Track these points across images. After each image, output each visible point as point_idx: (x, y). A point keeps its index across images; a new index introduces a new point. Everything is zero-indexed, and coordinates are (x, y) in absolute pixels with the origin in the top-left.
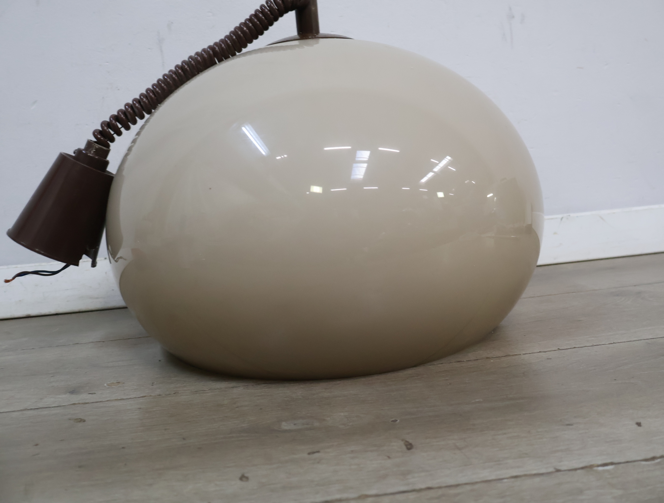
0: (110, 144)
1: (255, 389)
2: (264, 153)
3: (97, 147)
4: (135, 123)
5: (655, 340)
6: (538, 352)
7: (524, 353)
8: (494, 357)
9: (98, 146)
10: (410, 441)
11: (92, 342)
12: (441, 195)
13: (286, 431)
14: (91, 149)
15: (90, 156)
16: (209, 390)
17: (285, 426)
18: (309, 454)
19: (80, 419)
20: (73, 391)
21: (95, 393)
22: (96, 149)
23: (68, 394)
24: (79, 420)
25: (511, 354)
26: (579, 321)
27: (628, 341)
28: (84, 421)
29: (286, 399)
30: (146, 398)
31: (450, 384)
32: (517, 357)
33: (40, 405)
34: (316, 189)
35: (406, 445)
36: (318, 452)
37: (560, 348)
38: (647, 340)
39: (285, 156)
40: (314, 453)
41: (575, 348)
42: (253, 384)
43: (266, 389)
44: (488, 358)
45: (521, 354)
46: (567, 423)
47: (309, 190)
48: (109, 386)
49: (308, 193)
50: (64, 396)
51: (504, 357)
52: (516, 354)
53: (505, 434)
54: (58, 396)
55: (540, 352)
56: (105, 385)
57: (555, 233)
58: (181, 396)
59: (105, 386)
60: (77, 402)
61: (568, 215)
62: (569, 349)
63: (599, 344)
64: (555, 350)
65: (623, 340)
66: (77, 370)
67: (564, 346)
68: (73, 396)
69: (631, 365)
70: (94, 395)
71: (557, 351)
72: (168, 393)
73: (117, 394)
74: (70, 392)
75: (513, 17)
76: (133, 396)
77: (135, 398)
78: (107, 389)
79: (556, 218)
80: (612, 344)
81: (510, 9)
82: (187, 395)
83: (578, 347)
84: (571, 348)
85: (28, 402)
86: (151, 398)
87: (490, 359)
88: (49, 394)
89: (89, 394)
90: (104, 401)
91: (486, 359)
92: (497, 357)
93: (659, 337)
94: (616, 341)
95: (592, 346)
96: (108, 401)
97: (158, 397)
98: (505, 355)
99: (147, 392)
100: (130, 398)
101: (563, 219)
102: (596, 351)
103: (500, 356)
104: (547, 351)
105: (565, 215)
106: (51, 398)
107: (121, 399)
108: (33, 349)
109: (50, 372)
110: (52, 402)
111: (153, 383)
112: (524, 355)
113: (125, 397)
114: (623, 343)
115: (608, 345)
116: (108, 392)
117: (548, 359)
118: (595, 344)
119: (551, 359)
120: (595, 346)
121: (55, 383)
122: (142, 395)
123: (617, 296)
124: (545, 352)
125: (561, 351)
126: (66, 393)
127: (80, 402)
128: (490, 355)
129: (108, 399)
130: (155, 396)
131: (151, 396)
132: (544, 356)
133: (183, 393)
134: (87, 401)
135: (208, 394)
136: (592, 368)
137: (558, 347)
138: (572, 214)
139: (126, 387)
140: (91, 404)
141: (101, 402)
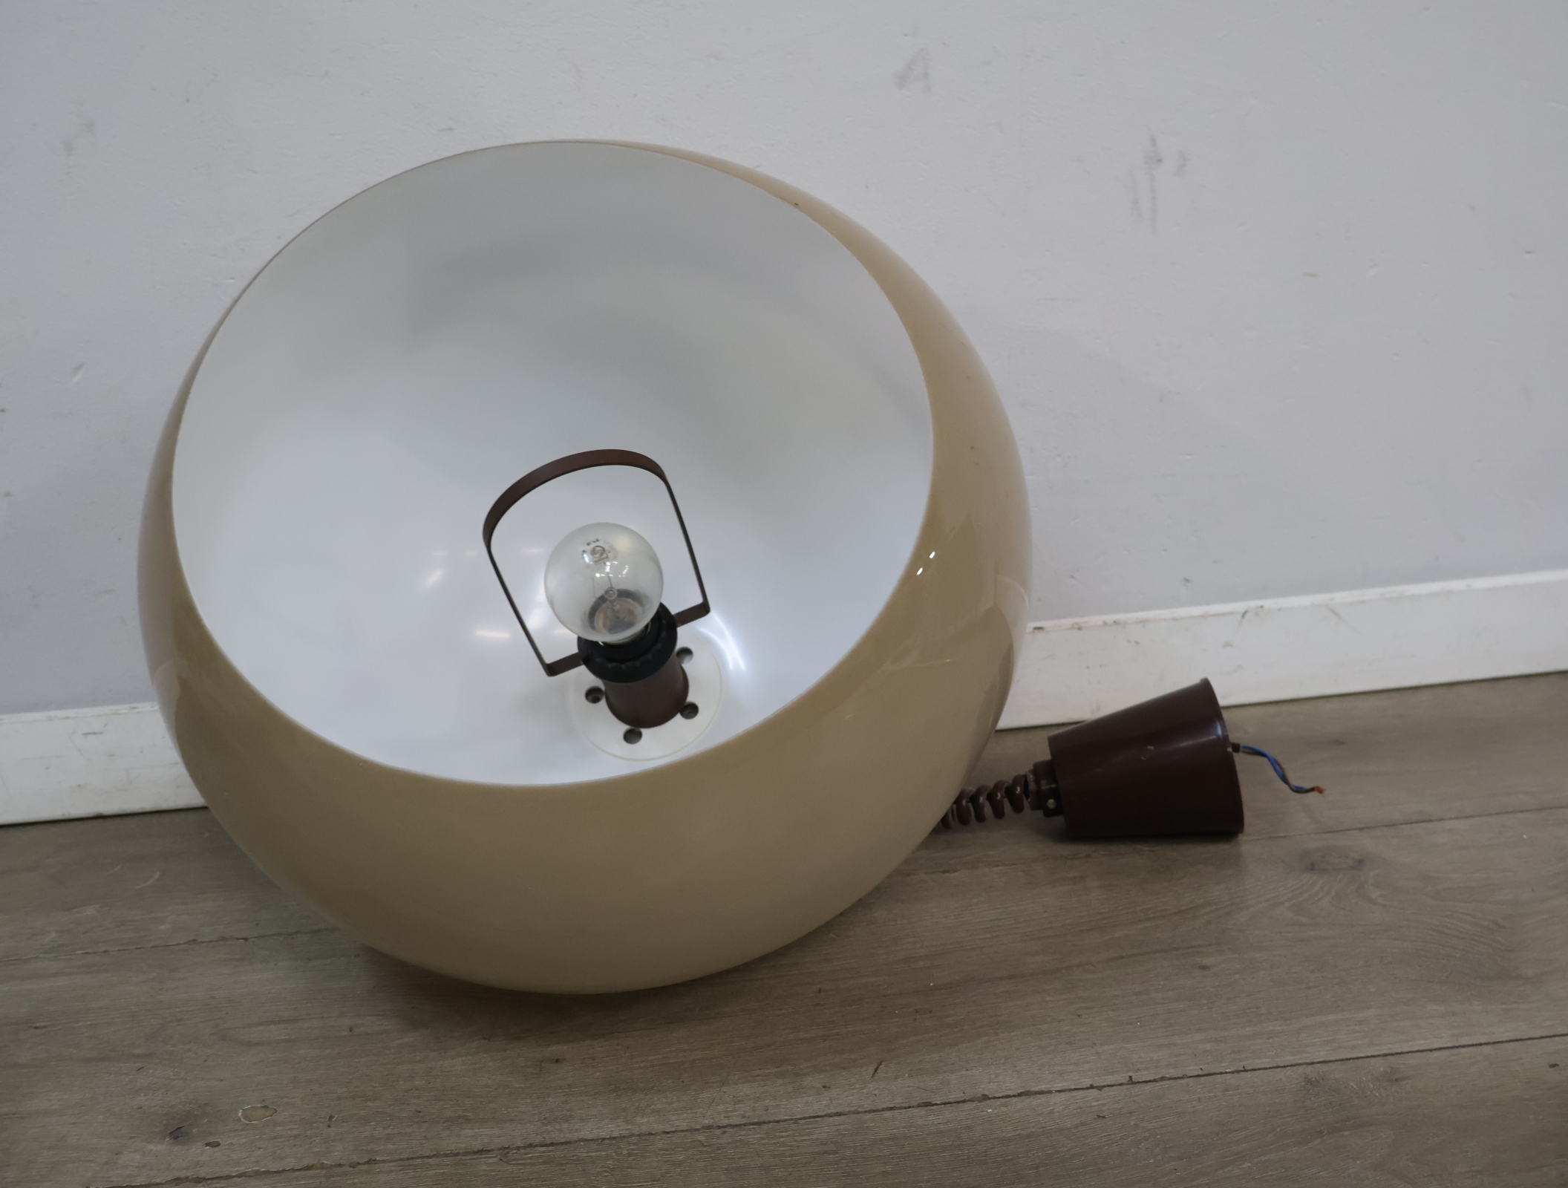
5: (1325, 1068)
6: (1087, 1088)
7: (1059, 1086)
8: (997, 1095)
11: (223, 939)
16: (434, 1156)
20: (177, 1134)
21: (218, 1145)
23: (168, 1139)
25: (1033, 1089)
26: (1205, 968)
30: (312, 1172)
32: (1042, 1099)
33: (116, 1177)
37: (1137, 1077)
38: (1309, 1069)
41: (1163, 1079)
44: (985, 1098)
45: (1050, 1092)
48: (245, 1118)
50: (159, 1148)
51: (1017, 1099)
52: (1043, 1087)
54: (151, 1147)
55: (1092, 1087)
56: (240, 1114)
58: (378, 1173)
59: (239, 1119)
60: (183, 1174)
61: (1259, 603)
62: (1150, 1081)
63: (1212, 1072)
64: (1121, 1085)
65: (1265, 1062)
66: (189, 1050)
67: (1145, 1072)
68: (176, 1149)
69: (1247, 1165)
70: (216, 1149)
71: (1125, 1087)
72: (355, 1159)
73: (260, 1152)
74: (171, 1134)
75: (1160, 161)
76: (289, 1163)
77: (293, 1170)
78: (242, 1130)
79: (1232, 613)
80: (1238, 1072)
81: (1153, 142)
82: (391, 1171)
83: (1170, 1079)
84: (1155, 1081)
85: (91, 1161)
86: (324, 1172)
87: (988, 1102)
88: (132, 1138)
89: (207, 1145)
90: (233, 1174)
91: (980, 1102)
92: (1002, 1097)
93: (1338, 1058)
94: (1249, 1064)
95: (1199, 1076)
96: (240, 1176)
97: (337, 1170)
98: (1019, 1092)
99: (316, 1149)
100: (284, 1171)
101: (1247, 616)
102: (1199, 1099)
103: (1011, 1093)
104: (1105, 1084)
105: (1254, 604)
106: (135, 1152)
107: (268, 1173)
108: (106, 952)
109: (137, 1051)
110: (138, 1167)
111: (331, 1117)
112: (1057, 1093)
113: (273, 1167)
114: (1261, 1071)
115: (1229, 1076)
116: (244, 1140)
117: (1099, 1116)
118: (1207, 1069)
119: (1103, 1117)
120: (1202, 1079)
121: (145, 1096)
122: (306, 1162)
123: (1312, 868)
124: (1100, 1088)
125: (1135, 1090)
126: (165, 1139)
127: (189, 1174)
128: (991, 1089)
129: (242, 1169)
130: (332, 1166)
131: (323, 1166)
132: (1094, 1106)
133: (384, 1161)
134: (202, 1173)
135: (431, 1173)
136: (1173, 1165)
137: (1130, 1074)
138: (1269, 603)
139: (279, 1128)
140: (209, 1182)
141: (228, 1177)
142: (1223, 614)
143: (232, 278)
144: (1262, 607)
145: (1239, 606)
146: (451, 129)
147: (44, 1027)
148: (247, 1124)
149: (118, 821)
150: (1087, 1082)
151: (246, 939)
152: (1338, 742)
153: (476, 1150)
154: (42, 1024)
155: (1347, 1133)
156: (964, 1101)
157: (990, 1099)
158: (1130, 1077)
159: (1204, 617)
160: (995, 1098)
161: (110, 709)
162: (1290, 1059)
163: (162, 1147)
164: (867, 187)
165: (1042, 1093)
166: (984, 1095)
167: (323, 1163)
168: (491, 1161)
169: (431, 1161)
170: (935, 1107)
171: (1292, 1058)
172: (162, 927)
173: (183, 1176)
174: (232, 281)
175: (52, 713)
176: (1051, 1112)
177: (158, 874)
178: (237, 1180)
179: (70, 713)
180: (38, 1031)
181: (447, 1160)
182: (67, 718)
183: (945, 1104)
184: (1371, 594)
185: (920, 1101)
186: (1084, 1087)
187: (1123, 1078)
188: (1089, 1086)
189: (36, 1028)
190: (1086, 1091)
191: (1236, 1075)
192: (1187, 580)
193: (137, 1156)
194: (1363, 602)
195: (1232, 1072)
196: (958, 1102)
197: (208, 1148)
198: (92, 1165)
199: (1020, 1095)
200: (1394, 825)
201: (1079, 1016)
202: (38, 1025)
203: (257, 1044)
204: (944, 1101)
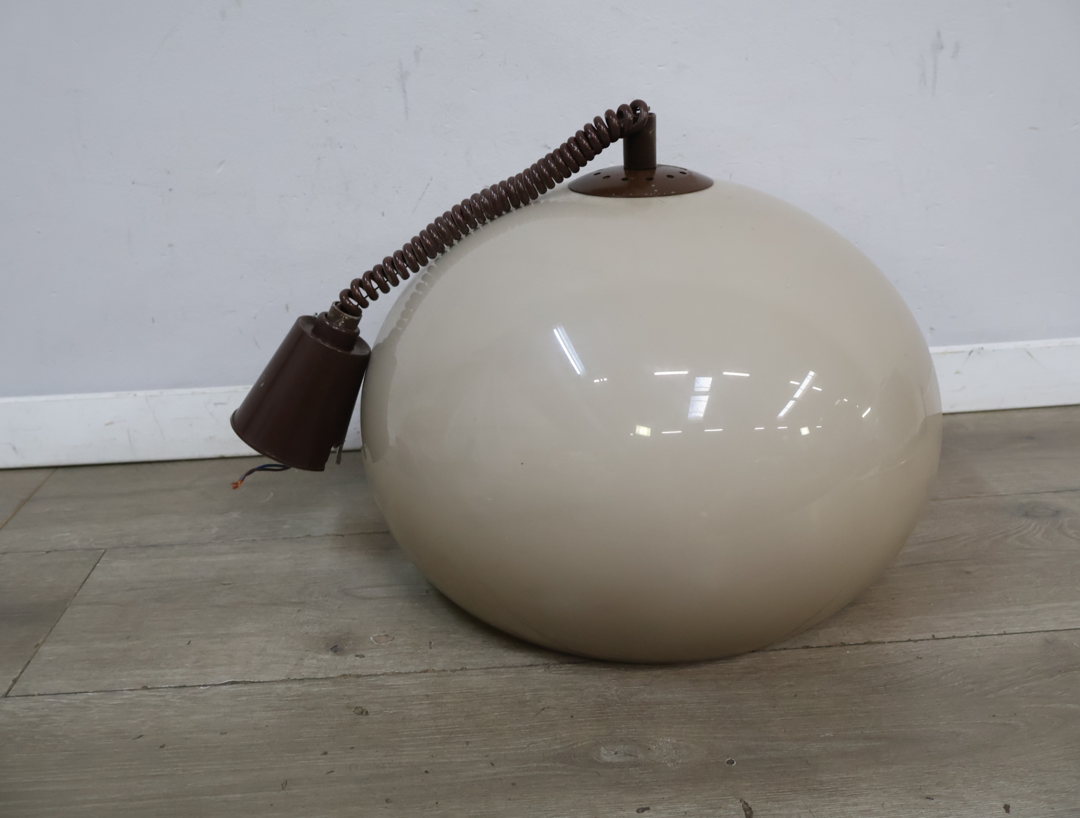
0: (363, 310)
1: (559, 674)
2: (579, 373)
3: (347, 318)
4: (396, 283)
5: (1057, 634)
6: (907, 641)
7: (889, 639)
8: (851, 643)
9: (347, 316)
10: (750, 803)
11: (328, 535)
12: (805, 431)
13: (607, 765)
14: (338, 320)
15: (335, 330)
16: (502, 667)
17: (606, 755)
18: (638, 811)
19: (360, 707)
20: (335, 650)
21: (364, 656)
22: (345, 321)
23: (330, 652)
24: (360, 709)
25: (873, 640)
26: (968, 573)
27: (1023, 633)
28: (367, 713)
29: (599, 700)
30: (427, 674)
31: (795, 696)
32: (880, 646)
33: (305, 673)
34: (643, 431)
35: (745, 810)
36: (648, 809)
37: (937, 635)
38: (1047, 634)
39: (605, 379)
40: (643, 810)
41: (954, 637)
42: (555, 662)
43: (573, 676)
44: (843, 645)
45: (884, 643)
46: (928, 794)
47: (634, 430)
48: (376, 641)
49: (632, 434)
50: (327, 657)
51: (864, 646)
52: (879, 639)
53: (856, 805)
54: (321, 656)
55: (910, 640)
56: (372, 639)
57: (957, 373)
58: (470, 675)
59: (372, 642)
60: (347, 672)
61: (980, 345)
62: (946, 638)
63: (985, 634)
64: (928, 640)
65: (1017, 630)
66: (327, 601)
67: (942, 633)
68: (337, 658)
69: (1017, 688)
70: (363, 659)
71: (931, 641)
72: (454, 668)
73: (392, 661)
74: (331, 649)
75: (942, 48)
76: (411, 668)
77: (415, 672)
78: (377, 648)
79: (962, 352)
80: (1001, 634)
81: (939, 34)
82: (478, 675)
83: (959, 637)
84: (949, 638)
85: (287, 663)
86: (436, 674)
87: (846, 647)
88: (307, 651)
89: (357, 656)
90: (379, 674)
91: (841, 646)
92: (854, 644)
93: (1064, 628)
94: (1008, 630)
95: (976, 636)
96: (384, 674)
97: (443, 673)
98: (865, 642)
99: (427, 661)
100: (410, 673)
101: (972, 354)
102: (979, 650)
103: (859, 642)
104: (918, 639)
105: (977, 346)
106: (312, 659)
107: (399, 673)
108: (253, 540)
109: (293, 600)
110: (316, 668)
111: (430, 643)
112: (889, 644)
113: (403, 670)
114: (1016, 635)
115: (996, 637)
116: (379, 654)
117: (918, 658)
118: (981, 632)
119: (921, 658)
120: (980, 638)
121: (308, 626)
122: (423, 668)
123: (1026, 515)
124: (916, 641)
125: (936, 643)
126: (328, 651)
127: (350, 672)
128: (845, 639)
129: (384, 671)
130: (439, 671)
131: (434, 671)
132: (914, 651)
133: (471, 669)
134: (359, 672)
135: (503, 677)
136: (970, 686)
137: (933, 634)
138: (987, 346)
139: (399, 648)
140: (365, 677)
141: (376, 675)
142: (956, 352)
143: (326, 107)
144: (982, 348)
145: (968, 348)
146: (476, 11)
147: (229, 584)
148: (378, 645)
149: (234, 461)
150: (907, 638)
151: (342, 536)
152: (1030, 437)
153: (528, 665)
154: (228, 582)
155: (1076, 672)
156: (830, 646)
157: (847, 645)
158: (933, 636)
159: (945, 353)
160: (850, 645)
161: (231, 388)
162: (1033, 628)
163: (328, 656)
164: (746, 59)
165: (879, 643)
166: (842, 643)
167: (433, 669)
168: (540, 671)
169: (502, 670)
170: (813, 649)
171: (1034, 627)
172: (285, 527)
173: (347, 673)
174: (325, 108)
175: (195, 390)
176: (887, 654)
177: (272, 494)
178: (381, 677)
179: (207, 390)
180: (226, 587)
181: (512, 670)
182: (204, 393)
183: (819, 647)
184: (1054, 342)
185: (802, 645)
186: (905, 640)
187: (929, 636)
188: (908, 639)
189: (224, 584)
190: (906, 643)
191: (1000, 636)
192: (932, 329)
193: (315, 661)
194: (1049, 347)
195: (998, 635)
196: (827, 647)
197: (357, 658)
198: (288, 665)
199: (865, 644)
200: (1076, 490)
201: (893, 599)
202: (224, 583)
203: (370, 599)
204: (818, 646)
